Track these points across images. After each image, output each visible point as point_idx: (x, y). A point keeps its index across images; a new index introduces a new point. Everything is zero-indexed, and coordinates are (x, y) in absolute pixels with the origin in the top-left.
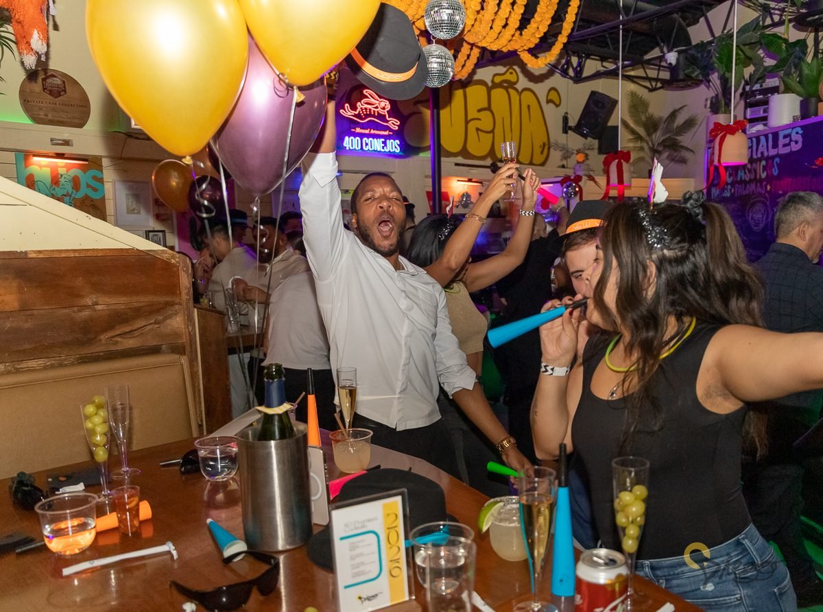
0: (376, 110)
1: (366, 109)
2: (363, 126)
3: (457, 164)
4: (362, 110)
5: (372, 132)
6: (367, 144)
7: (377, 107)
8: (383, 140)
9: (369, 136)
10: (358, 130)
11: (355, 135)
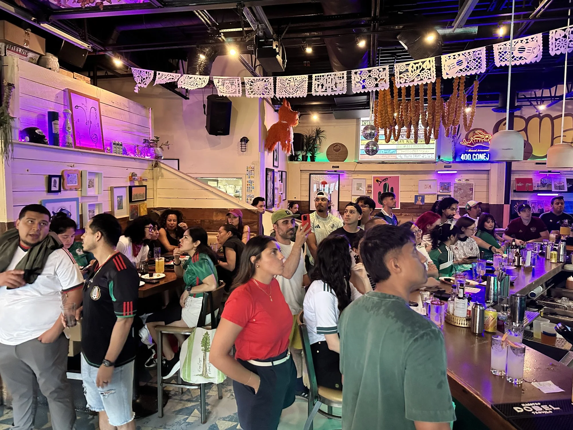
0: (482, 140)
1: (476, 140)
2: (474, 149)
3: (537, 163)
4: (473, 141)
5: (479, 151)
6: (475, 157)
7: (483, 138)
8: (485, 154)
9: (476, 153)
10: (470, 151)
11: (468, 153)
